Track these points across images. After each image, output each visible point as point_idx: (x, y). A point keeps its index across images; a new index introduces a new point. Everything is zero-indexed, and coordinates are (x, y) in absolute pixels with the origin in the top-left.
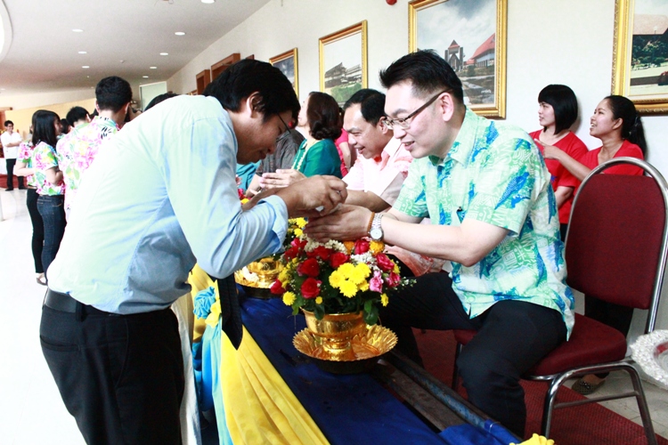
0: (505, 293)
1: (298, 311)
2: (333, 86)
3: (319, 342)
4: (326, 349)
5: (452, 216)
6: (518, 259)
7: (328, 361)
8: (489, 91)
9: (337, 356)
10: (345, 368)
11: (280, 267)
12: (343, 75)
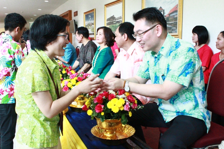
0: (181, 112)
1: (93, 118)
2: (110, 25)
3: (102, 131)
4: (105, 135)
5: (160, 78)
6: (186, 97)
7: (106, 139)
8: (175, 28)
9: (109, 137)
10: (113, 142)
11: (86, 99)
12: (114, 20)
